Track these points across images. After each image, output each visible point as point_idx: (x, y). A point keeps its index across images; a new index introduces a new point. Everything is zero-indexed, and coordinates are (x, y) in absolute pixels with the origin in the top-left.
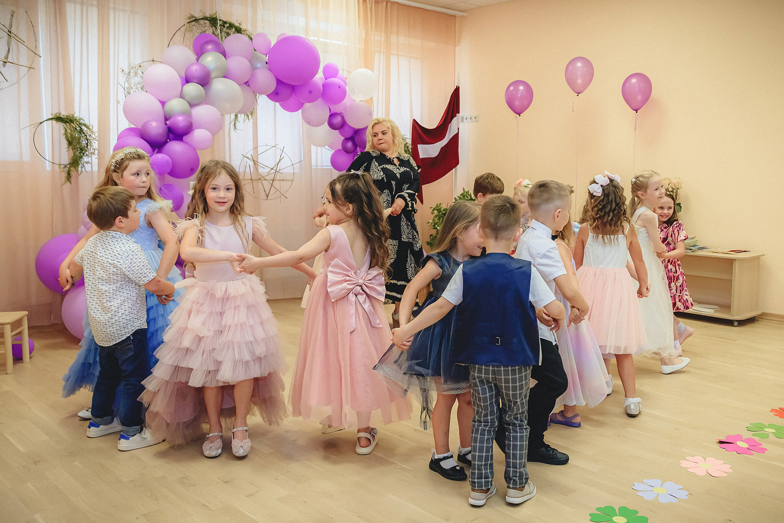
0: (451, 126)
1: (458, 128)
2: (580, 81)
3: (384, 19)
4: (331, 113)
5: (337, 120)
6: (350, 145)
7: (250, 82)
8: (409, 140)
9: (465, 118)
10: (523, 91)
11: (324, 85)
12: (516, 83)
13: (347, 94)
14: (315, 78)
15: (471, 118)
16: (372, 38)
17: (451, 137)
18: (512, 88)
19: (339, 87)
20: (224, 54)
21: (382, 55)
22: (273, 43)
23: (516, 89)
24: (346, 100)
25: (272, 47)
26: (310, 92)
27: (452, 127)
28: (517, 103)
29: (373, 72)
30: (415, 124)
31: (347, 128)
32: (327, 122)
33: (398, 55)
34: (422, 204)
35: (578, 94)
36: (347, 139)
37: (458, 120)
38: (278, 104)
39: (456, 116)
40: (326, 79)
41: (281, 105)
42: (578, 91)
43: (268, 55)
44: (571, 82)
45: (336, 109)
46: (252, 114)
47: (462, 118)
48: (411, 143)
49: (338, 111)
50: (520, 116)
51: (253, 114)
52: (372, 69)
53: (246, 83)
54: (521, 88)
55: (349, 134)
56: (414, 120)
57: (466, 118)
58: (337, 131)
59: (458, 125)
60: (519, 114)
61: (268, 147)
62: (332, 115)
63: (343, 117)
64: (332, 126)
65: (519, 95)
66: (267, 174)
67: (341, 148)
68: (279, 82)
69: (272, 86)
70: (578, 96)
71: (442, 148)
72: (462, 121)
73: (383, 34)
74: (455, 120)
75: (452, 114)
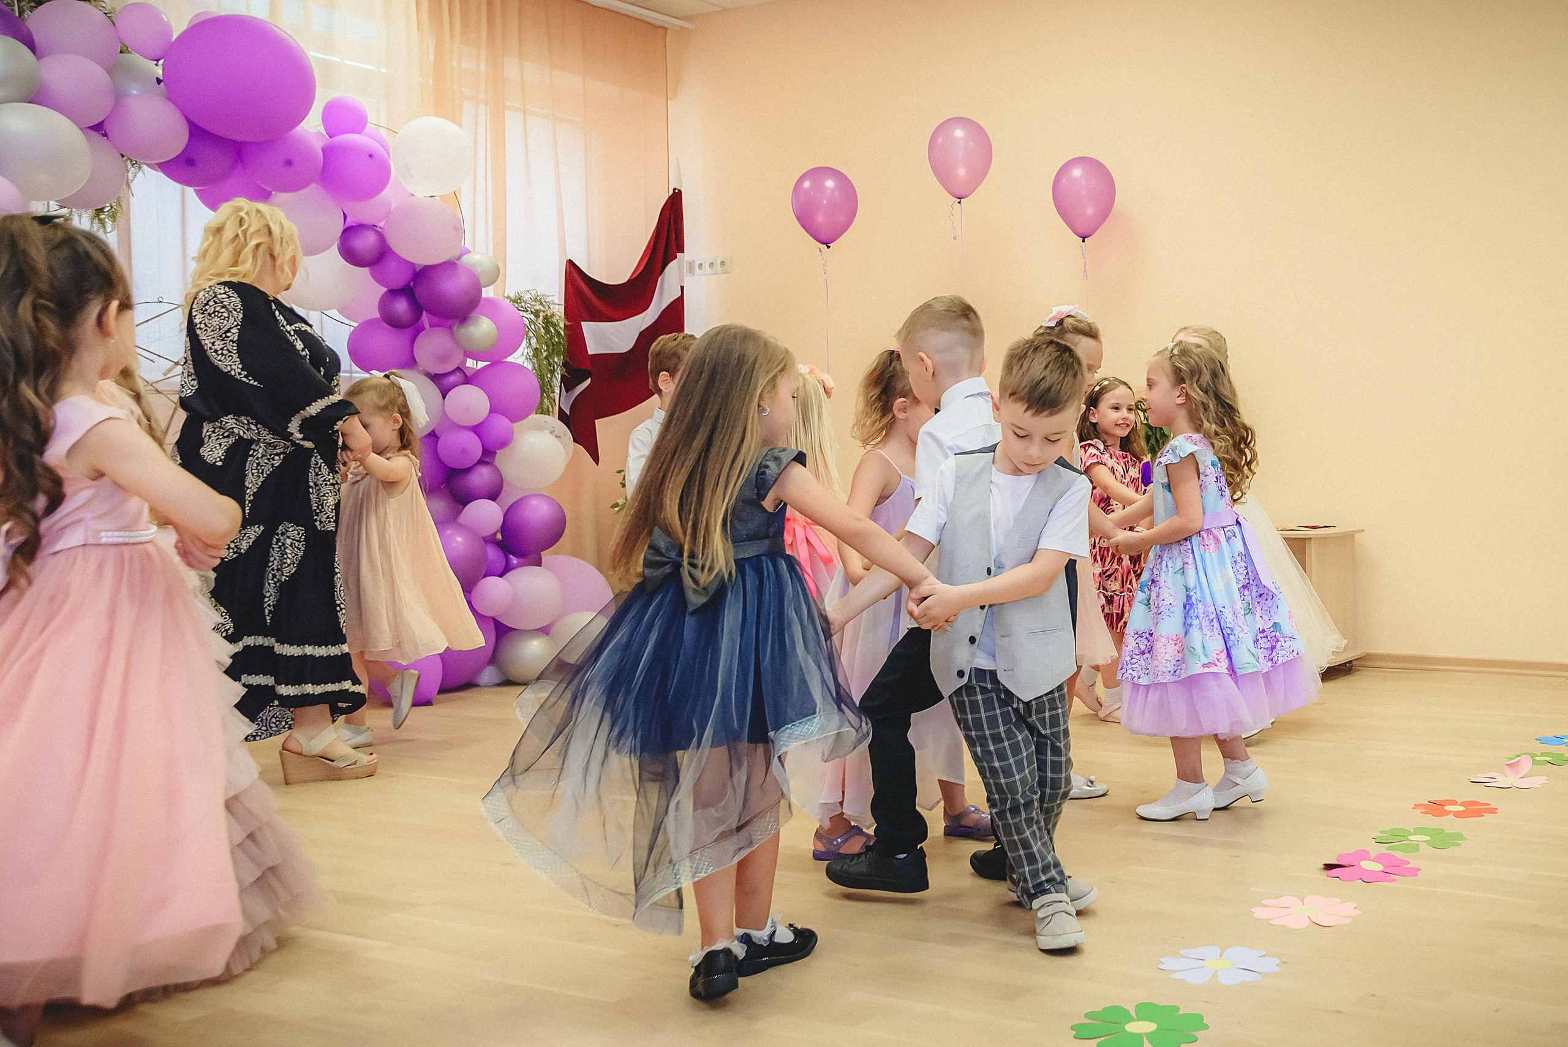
0: (663, 280)
1: (682, 288)
2: (961, 172)
3: (484, 20)
4: (347, 225)
5: (366, 242)
6: (401, 306)
7: (107, 126)
8: (557, 307)
9: (697, 264)
10: (833, 190)
11: (325, 151)
12: (817, 173)
13: (392, 178)
14: (298, 129)
15: (711, 264)
16: (455, 63)
17: (664, 306)
18: (807, 184)
19: (371, 156)
20: (31, 45)
21: (482, 109)
22: (178, 29)
23: (818, 187)
24: (385, 193)
25: (174, 38)
26: (289, 163)
27: (666, 281)
28: (820, 219)
29: (460, 126)
30: (573, 273)
31: (392, 265)
32: (336, 244)
33: (525, 112)
34: (597, 464)
35: (960, 198)
36: (393, 293)
37: (680, 267)
38: (190, 191)
39: (676, 257)
40: (330, 137)
41: (201, 195)
42: (959, 195)
43: (161, 62)
44: (941, 172)
45: (362, 212)
46: (113, 217)
47: (691, 265)
48: (563, 315)
49: (367, 220)
50: (829, 247)
51: (118, 218)
52: (457, 121)
53: (99, 128)
54: (830, 183)
55: (400, 279)
56: (570, 263)
57: (700, 266)
58: (366, 270)
59: (682, 279)
60: (827, 244)
61: (166, 307)
62: (350, 232)
63: (381, 237)
64: (350, 255)
65: (825, 202)
66: (163, 377)
67: (376, 315)
68: (197, 132)
69: (176, 140)
70: (959, 203)
71: (641, 333)
72: (691, 271)
73: (483, 53)
74: (672, 266)
75: (666, 252)
